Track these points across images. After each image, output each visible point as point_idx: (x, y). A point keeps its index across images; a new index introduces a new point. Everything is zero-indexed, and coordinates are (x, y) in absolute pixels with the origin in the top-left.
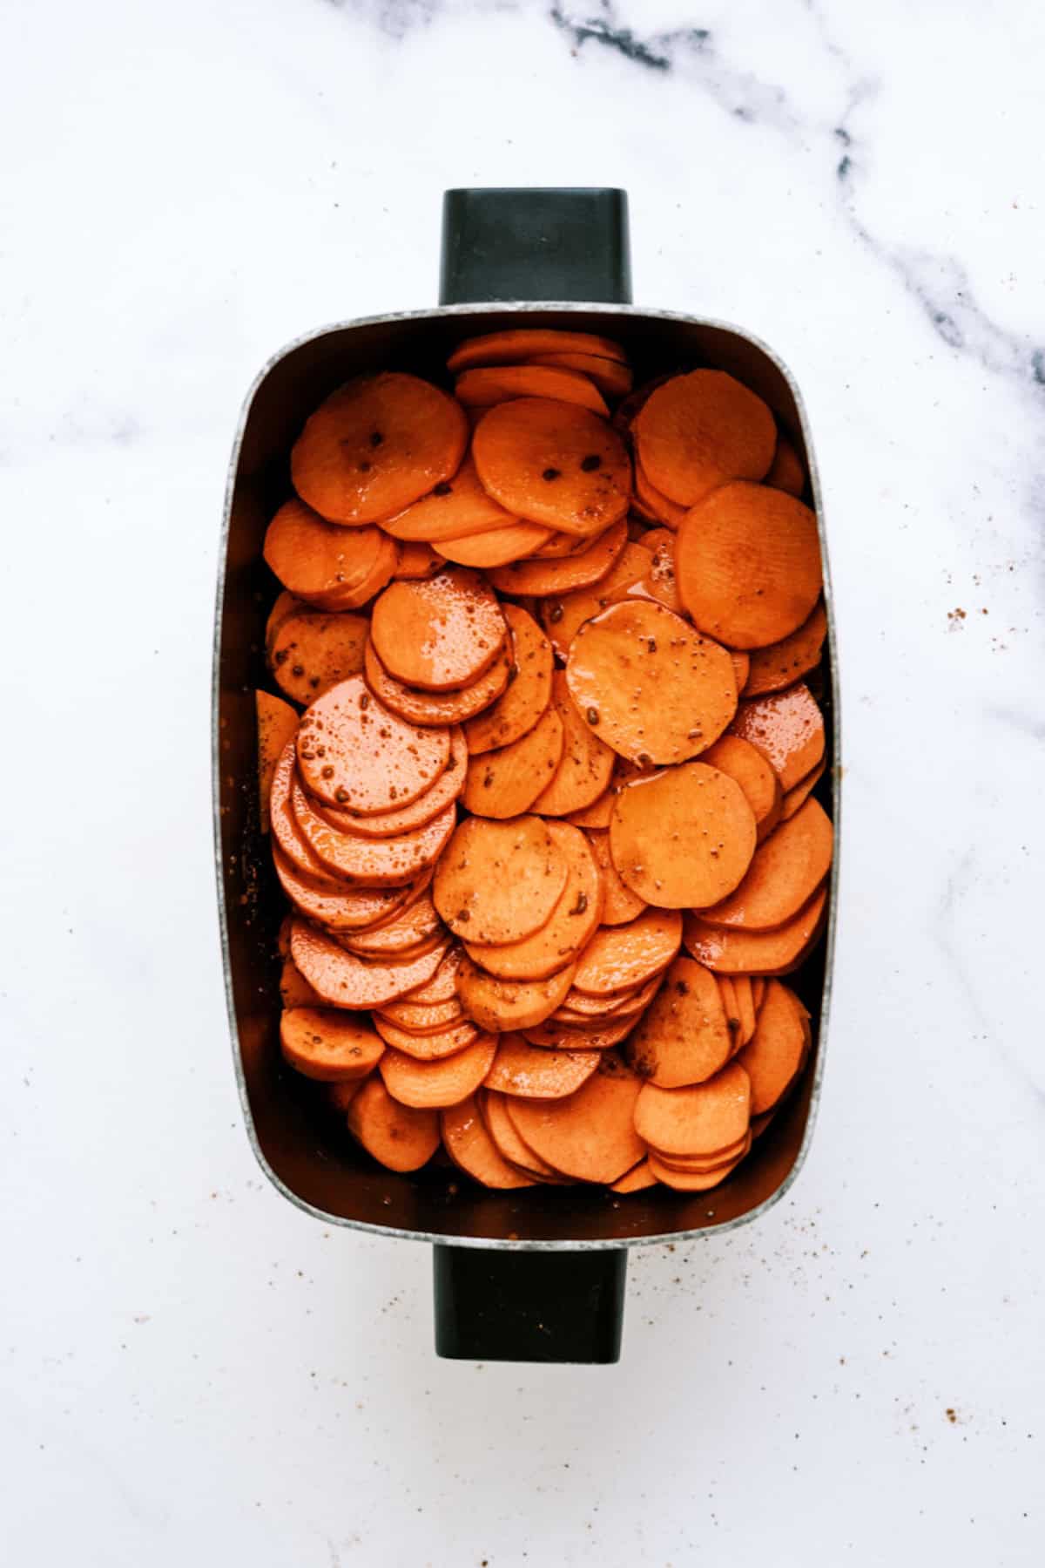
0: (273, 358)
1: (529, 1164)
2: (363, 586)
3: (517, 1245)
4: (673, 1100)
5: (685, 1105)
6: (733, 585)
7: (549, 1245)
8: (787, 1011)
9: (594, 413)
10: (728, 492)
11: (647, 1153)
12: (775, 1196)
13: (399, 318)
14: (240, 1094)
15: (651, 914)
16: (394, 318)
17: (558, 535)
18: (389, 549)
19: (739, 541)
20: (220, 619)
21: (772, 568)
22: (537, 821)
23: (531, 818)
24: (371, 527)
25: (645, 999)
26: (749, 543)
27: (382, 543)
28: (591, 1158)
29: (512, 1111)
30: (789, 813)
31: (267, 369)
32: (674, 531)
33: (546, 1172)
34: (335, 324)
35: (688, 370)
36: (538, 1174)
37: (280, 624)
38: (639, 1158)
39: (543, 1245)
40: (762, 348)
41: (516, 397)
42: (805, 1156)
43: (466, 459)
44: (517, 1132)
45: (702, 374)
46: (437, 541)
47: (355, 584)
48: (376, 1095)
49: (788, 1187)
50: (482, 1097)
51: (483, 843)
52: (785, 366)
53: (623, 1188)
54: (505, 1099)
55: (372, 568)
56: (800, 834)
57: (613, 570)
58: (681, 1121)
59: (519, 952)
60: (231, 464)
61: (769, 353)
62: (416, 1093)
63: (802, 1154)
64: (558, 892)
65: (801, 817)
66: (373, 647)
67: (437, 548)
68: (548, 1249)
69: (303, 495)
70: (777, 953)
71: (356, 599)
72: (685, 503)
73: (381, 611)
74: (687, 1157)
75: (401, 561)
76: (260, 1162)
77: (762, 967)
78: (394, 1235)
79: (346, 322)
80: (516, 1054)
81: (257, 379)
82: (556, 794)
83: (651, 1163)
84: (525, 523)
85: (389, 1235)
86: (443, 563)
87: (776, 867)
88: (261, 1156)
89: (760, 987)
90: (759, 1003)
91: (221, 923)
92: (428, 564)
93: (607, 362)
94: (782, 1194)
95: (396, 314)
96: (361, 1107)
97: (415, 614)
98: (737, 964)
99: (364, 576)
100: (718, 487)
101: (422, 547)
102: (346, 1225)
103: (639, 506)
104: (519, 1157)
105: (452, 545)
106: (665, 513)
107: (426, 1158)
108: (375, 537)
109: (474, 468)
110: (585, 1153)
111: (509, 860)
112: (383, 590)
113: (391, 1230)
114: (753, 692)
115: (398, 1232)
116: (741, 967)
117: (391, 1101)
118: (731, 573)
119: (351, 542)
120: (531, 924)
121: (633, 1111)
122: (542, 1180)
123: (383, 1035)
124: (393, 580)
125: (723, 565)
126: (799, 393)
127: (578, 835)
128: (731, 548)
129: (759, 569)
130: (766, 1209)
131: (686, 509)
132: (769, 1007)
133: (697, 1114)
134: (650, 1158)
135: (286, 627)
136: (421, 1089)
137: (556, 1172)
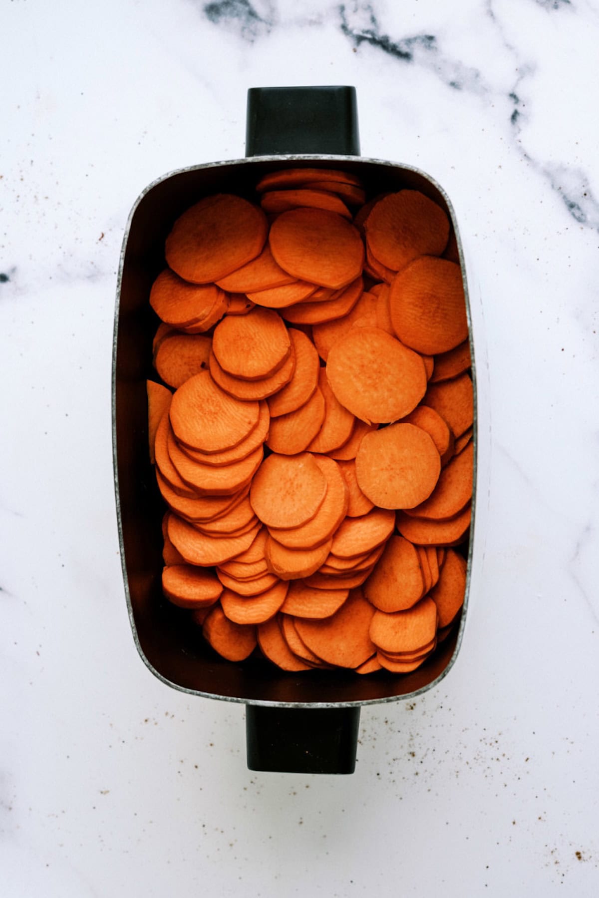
0: (145, 189)
1: (307, 656)
2: (207, 319)
3: (291, 705)
4: (392, 620)
5: (399, 623)
6: (423, 317)
7: (308, 705)
8: (458, 567)
9: (343, 216)
10: (419, 263)
11: (376, 651)
12: (440, 677)
13: (218, 165)
14: (129, 617)
15: (376, 511)
16: (215, 165)
17: (320, 288)
18: (222, 297)
19: (426, 291)
20: (116, 341)
21: (445, 307)
22: (310, 455)
23: (307, 454)
24: (211, 285)
25: (372, 561)
26: (431, 292)
27: (218, 295)
28: (343, 654)
29: (297, 626)
30: (459, 451)
31: (142, 196)
32: (389, 285)
33: (317, 662)
34: (182, 169)
35: (396, 190)
36: (314, 663)
37: (160, 341)
38: (372, 654)
39: (305, 705)
40: (430, 180)
41: (296, 207)
42: (458, 653)
43: (266, 245)
44: (300, 638)
45: (405, 192)
46: (249, 293)
47: (201, 318)
48: (218, 616)
49: (448, 672)
50: (279, 618)
51: (279, 469)
52: (443, 190)
53: (363, 671)
54: (293, 619)
55: (212, 308)
56: (465, 463)
57: (353, 309)
58: (396, 633)
59: (298, 533)
60: (122, 251)
61: (434, 183)
62: (240, 616)
63: (455, 653)
64: (321, 498)
65: (465, 453)
66: (214, 354)
67: (250, 297)
68: (308, 707)
69: (172, 266)
70: (451, 533)
71: (203, 327)
72: (395, 269)
73: (219, 334)
74: (400, 654)
75: (229, 304)
76: (141, 656)
77: (442, 541)
78: (219, 699)
79: (188, 167)
80: (299, 593)
81: (136, 201)
82: (321, 441)
83: (379, 656)
84: (300, 282)
85: (216, 699)
86: (254, 305)
87: (450, 483)
88: (142, 653)
89: (442, 553)
90: (441, 562)
91: (118, 518)
92: (245, 306)
93: (349, 186)
94: (444, 676)
95: (217, 163)
96: (210, 623)
97: (238, 336)
98: (428, 539)
99: (207, 314)
100: (414, 260)
101: (240, 297)
102: (191, 693)
103: (369, 271)
104: (302, 653)
105: (259, 295)
106: (384, 275)
107: (248, 653)
108: (213, 290)
109: (270, 250)
110: (340, 650)
111: (294, 479)
112: (219, 322)
113: (217, 696)
114: (437, 380)
115: (221, 697)
116: (430, 541)
117: (226, 619)
118: (422, 311)
119: (199, 294)
120: (306, 517)
121: (369, 626)
122: (315, 666)
123: (222, 581)
124: (225, 316)
125: (417, 306)
126: (451, 206)
127: (335, 464)
128: (422, 296)
129: (438, 308)
130: (435, 684)
131: (395, 273)
132: (448, 565)
133: (406, 628)
134: (378, 653)
135: (164, 343)
136: (243, 613)
137: (323, 662)
